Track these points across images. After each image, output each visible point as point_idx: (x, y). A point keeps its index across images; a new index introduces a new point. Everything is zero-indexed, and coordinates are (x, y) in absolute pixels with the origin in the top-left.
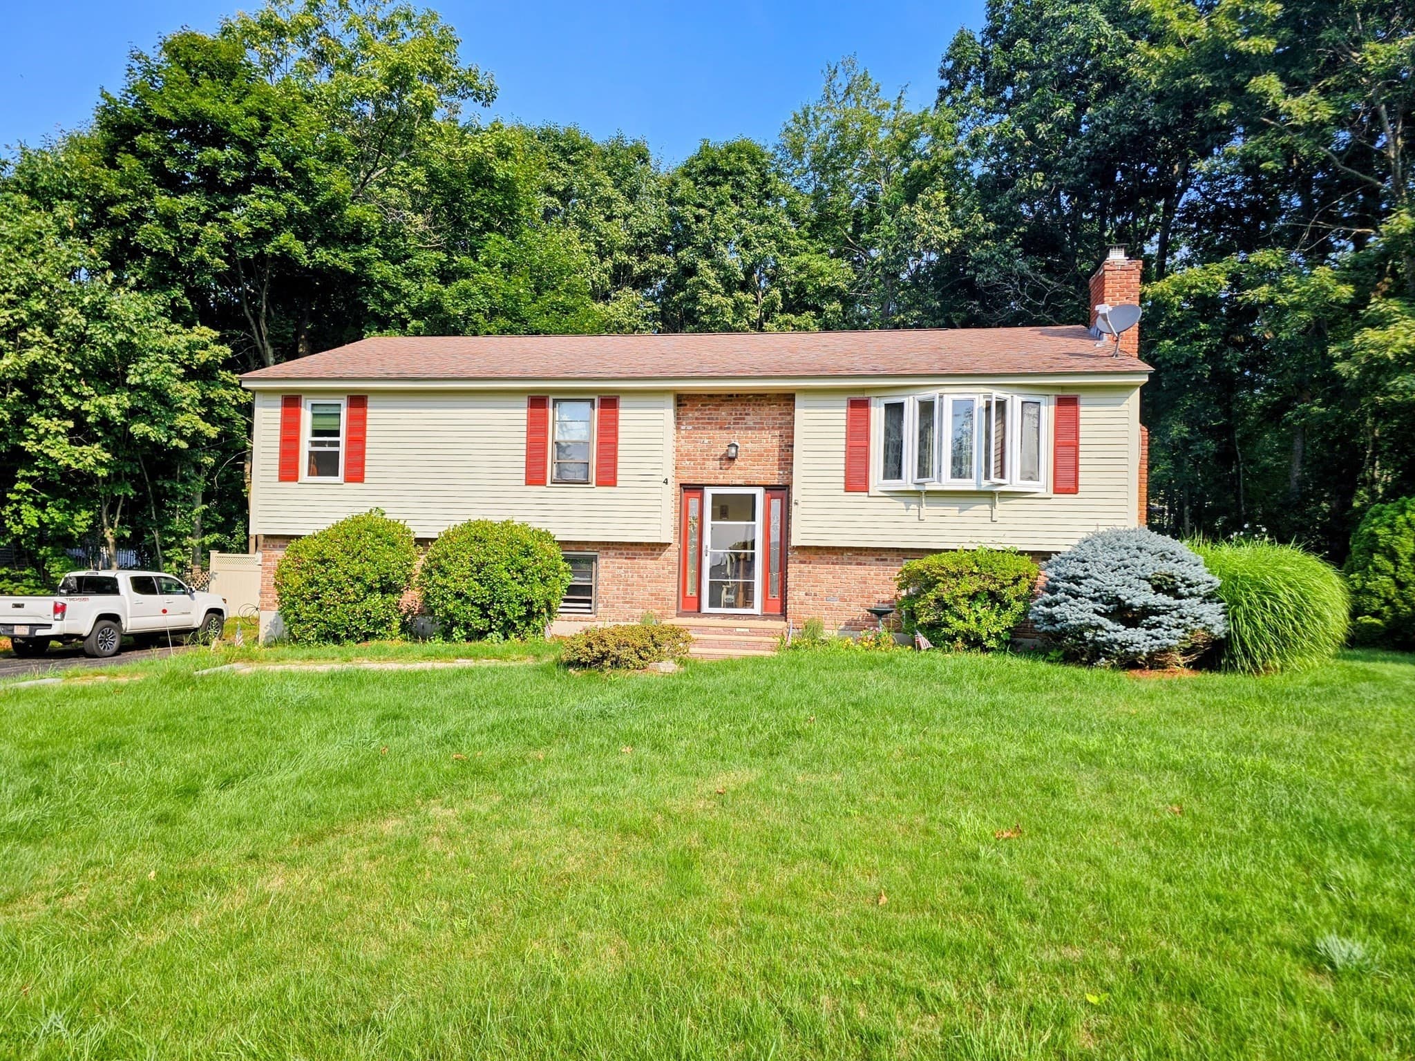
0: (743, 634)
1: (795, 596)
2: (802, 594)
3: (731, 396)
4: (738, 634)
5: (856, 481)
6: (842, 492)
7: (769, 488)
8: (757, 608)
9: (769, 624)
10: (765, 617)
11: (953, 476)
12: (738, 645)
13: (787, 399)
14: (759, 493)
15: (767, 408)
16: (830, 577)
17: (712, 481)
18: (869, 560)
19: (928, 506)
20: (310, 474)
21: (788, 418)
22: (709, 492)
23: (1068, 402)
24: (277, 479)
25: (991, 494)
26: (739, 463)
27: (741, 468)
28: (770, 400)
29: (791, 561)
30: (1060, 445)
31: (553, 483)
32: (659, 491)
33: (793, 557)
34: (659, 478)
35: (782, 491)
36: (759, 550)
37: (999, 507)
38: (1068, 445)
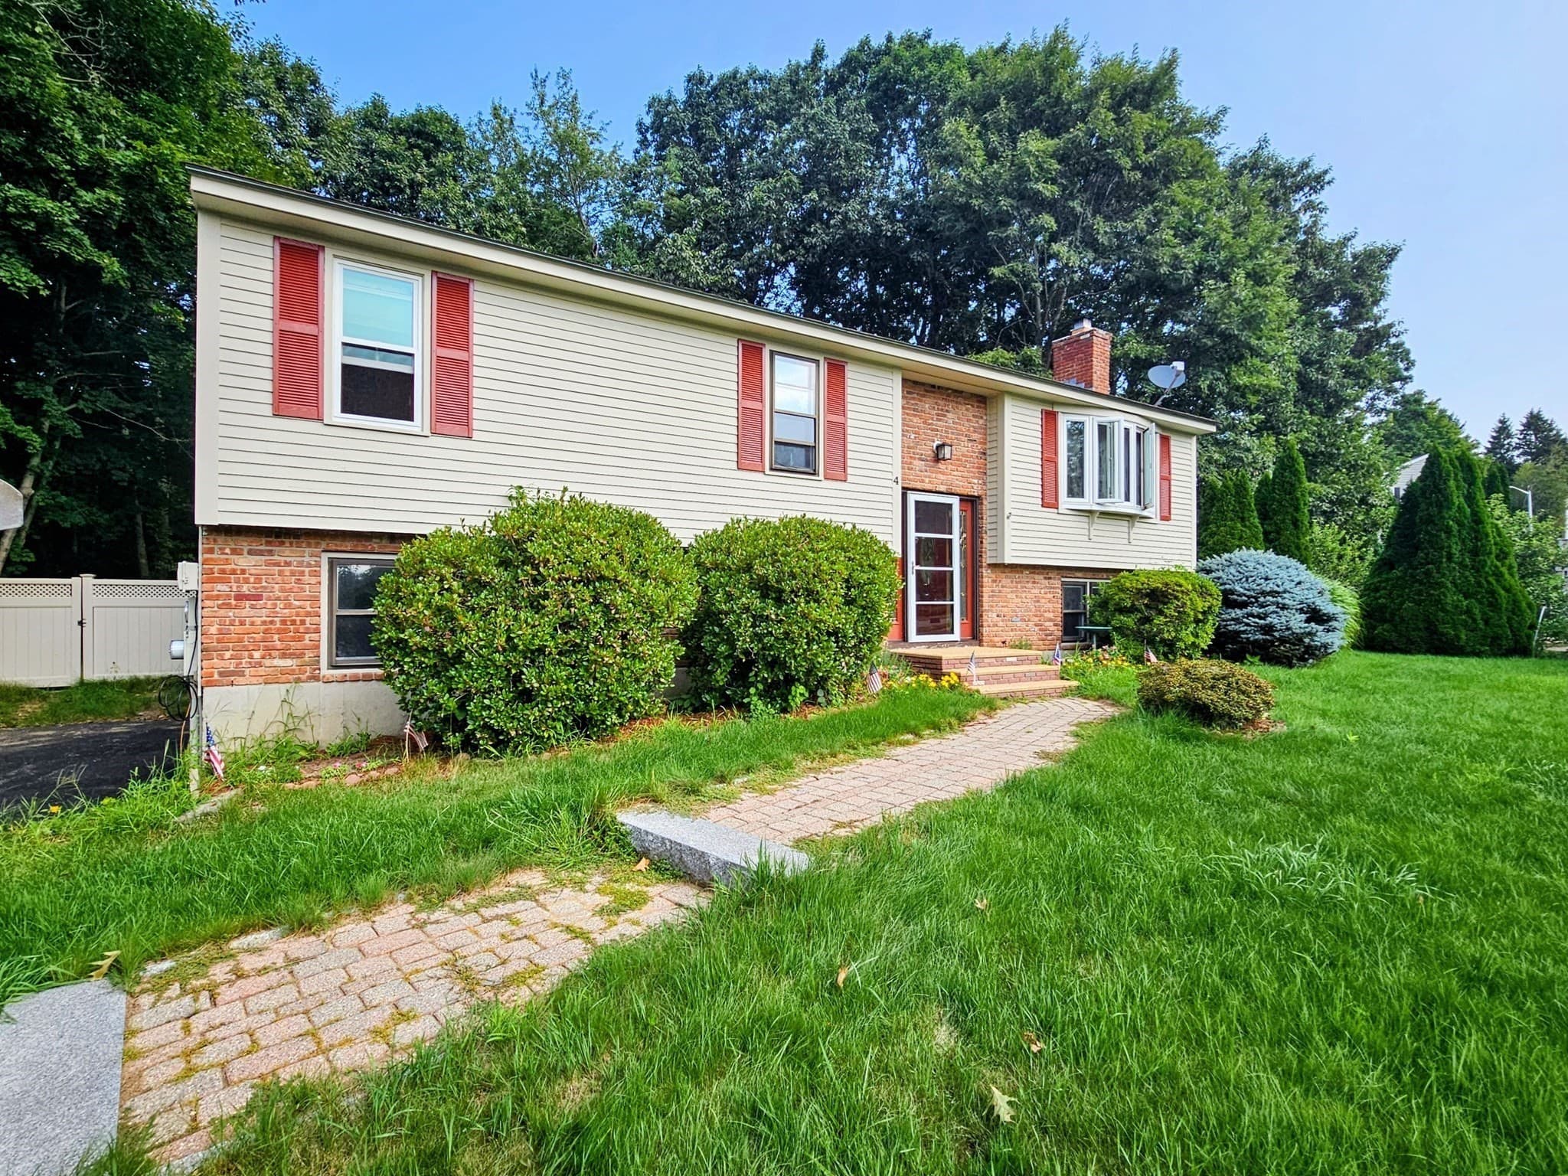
0: (1013, 664)
1: (989, 618)
2: (995, 616)
4: (1010, 664)
5: (1049, 497)
6: (1040, 509)
7: (964, 498)
8: (957, 635)
9: (966, 649)
10: (963, 642)
13: (984, 401)
14: (955, 501)
15: (964, 407)
16: (1014, 595)
18: (1039, 578)
19: (1095, 526)
20: (344, 411)
21: (981, 422)
22: (913, 497)
23: (1165, 441)
24: (268, 410)
25: (1130, 518)
26: (942, 466)
27: (943, 474)
28: (965, 398)
29: (985, 580)
30: (1162, 478)
31: (772, 469)
32: (889, 491)
33: (987, 577)
34: (889, 476)
35: (971, 503)
36: (956, 567)
37: (1135, 530)
38: (1166, 479)
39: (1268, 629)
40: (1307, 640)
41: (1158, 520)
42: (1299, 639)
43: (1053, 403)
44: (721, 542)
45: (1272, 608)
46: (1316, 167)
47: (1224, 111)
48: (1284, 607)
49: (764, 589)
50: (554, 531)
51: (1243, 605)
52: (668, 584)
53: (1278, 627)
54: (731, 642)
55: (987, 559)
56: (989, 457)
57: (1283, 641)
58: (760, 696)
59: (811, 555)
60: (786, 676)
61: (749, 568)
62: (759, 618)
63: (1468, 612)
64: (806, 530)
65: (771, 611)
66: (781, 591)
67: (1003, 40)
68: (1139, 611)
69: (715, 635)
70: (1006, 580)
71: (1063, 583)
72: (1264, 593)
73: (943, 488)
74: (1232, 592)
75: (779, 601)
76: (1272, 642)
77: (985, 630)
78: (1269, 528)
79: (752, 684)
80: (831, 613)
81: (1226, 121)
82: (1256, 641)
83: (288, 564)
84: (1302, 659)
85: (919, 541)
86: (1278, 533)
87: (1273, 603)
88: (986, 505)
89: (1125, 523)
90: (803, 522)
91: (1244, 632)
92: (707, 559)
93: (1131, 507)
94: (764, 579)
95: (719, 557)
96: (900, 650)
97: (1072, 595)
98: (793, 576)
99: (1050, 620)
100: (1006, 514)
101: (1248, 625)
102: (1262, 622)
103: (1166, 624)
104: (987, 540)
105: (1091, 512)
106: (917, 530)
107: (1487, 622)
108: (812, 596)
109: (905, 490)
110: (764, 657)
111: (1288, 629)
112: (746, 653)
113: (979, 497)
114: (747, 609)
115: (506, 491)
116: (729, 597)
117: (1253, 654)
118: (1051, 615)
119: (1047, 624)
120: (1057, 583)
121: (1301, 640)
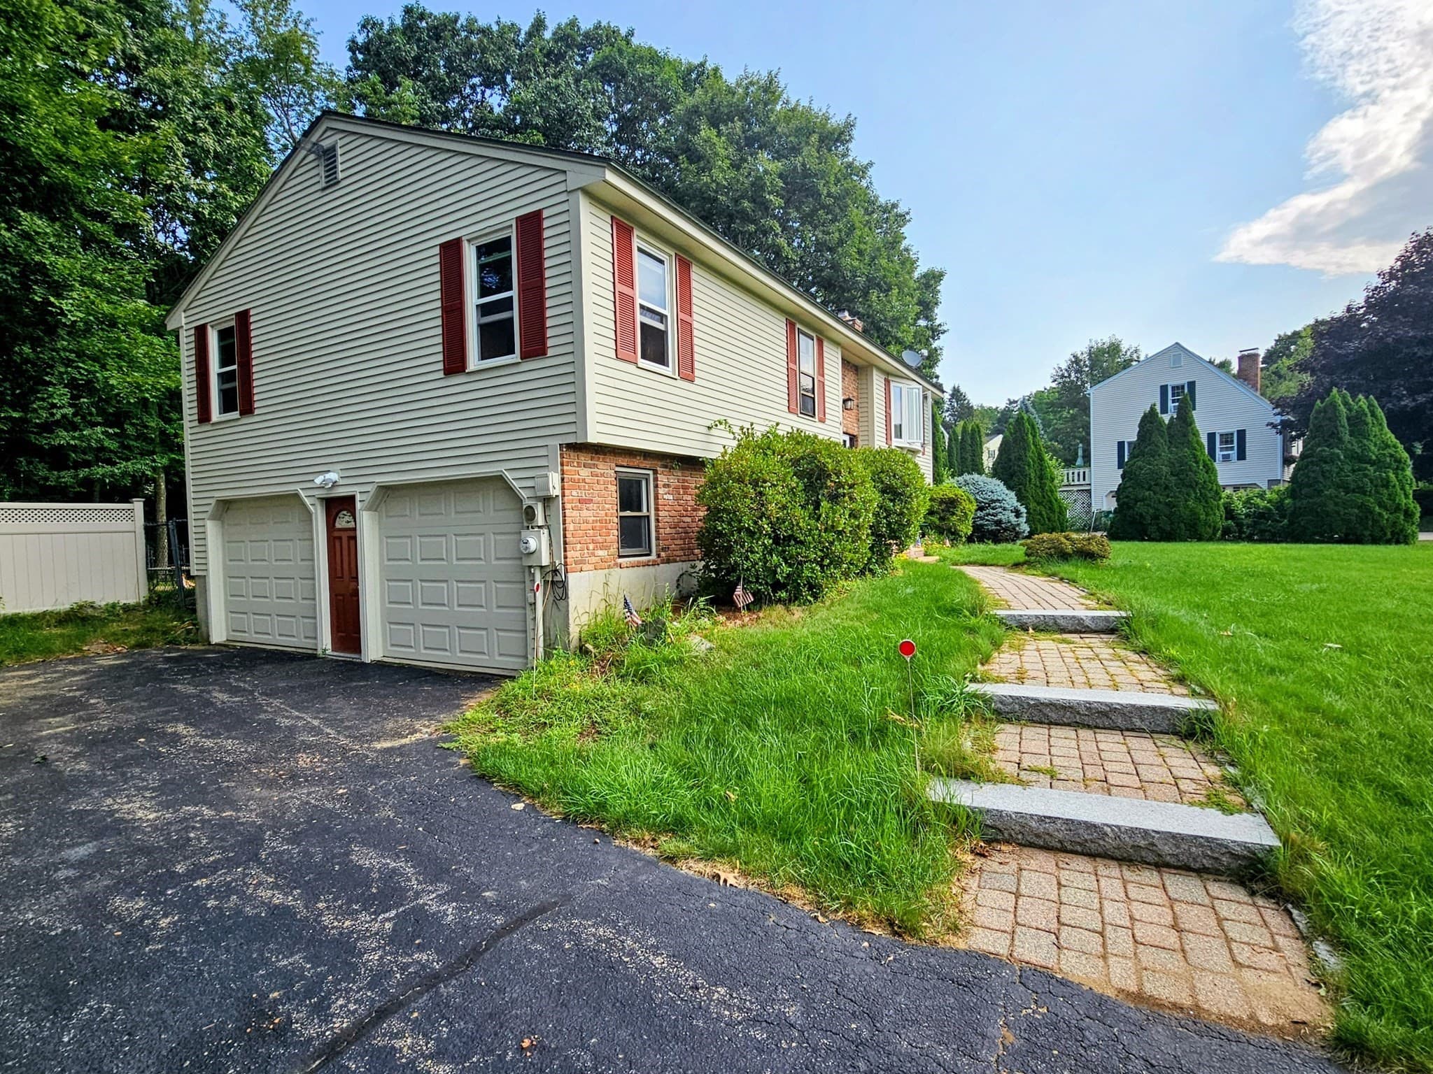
5: (888, 437)
6: (885, 445)
7: (850, 437)
13: (857, 370)
14: (848, 440)
20: (642, 356)
21: (856, 384)
24: (614, 354)
27: (845, 420)
31: (800, 413)
32: (838, 431)
34: (838, 420)
43: (889, 374)
45: (1000, 510)
46: (901, 209)
47: (871, 164)
48: (1005, 509)
56: (860, 409)
63: (1041, 514)
67: (702, 60)
72: (994, 501)
81: (871, 172)
83: (602, 475)
88: (860, 441)
93: (919, 446)
105: (904, 449)
107: (1049, 519)
113: (856, 436)
117: (988, 539)
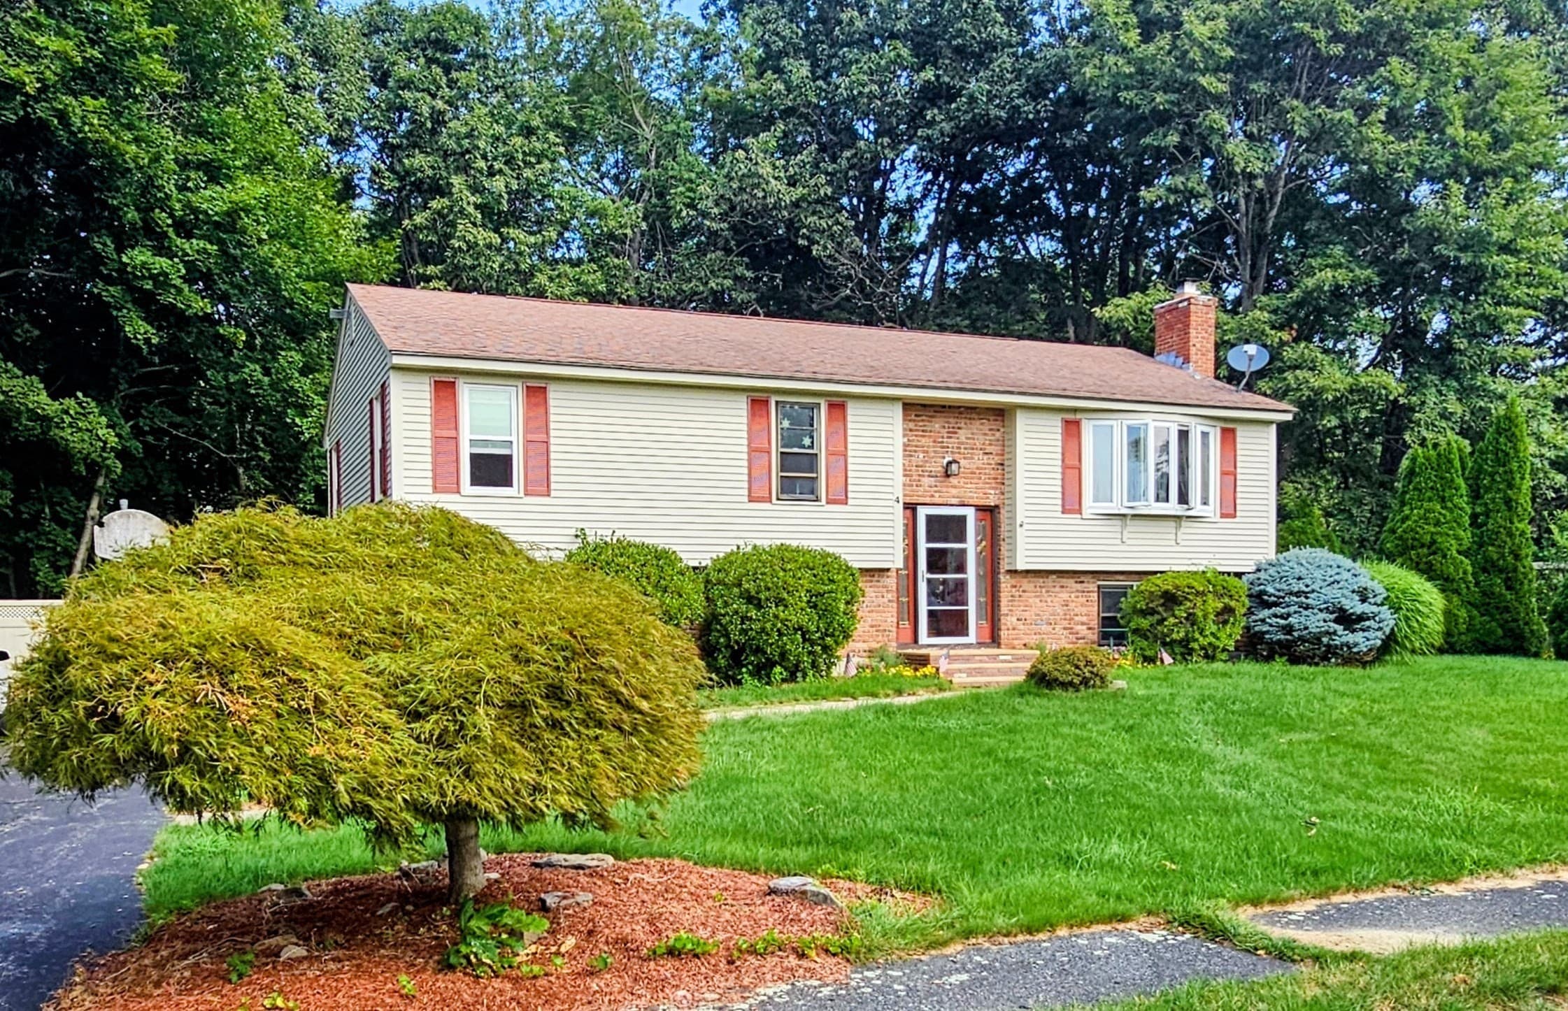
0: (1005, 661)
1: (1008, 621)
2: (1014, 619)
3: (944, 407)
4: (1003, 661)
5: (1071, 503)
6: (1059, 515)
7: (980, 508)
8: (972, 638)
9: (983, 651)
10: (980, 644)
11: (1157, 499)
12: (1001, 672)
13: (1001, 414)
14: (970, 513)
15: (978, 422)
16: (1037, 600)
17: (928, 500)
18: (1070, 582)
19: (1129, 529)
20: (473, 484)
21: (998, 434)
22: (922, 512)
23: (1228, 435)
24: (430, 490)
25: (1178, 518)
26: (953, 480)
27: (955, 487)
28: (979, 414)
29: (1003, 585)
30: (1224, 473)
31: (778, 499)
32: (890, 510)
33: (1005, 582)
34: (890, 496)
35: (989, 513)
36: (971, 575)
37: (1183, 530)
38: (1230, 473)
39: (1289, 629)
40: (1325, 640)
41: (1218, 519)
42: (1317, 639)
43: (1075, 410)
44: (723, 564)
45: (1296, 608)
48: (1307, 607)
49: (750, 599)
50: (608, 564)
51: (1269, 605)
52: (681, 596)
53: (1297, 626)
54: (727, 636)
55: (1005, 566)
56: (1004, 468)
57: (1302, 639)
58: (751, 674)
59: (781, 574)
60: (767, 659)
61: (740, 585)
62: (744, 619)
64: (784, 554)
65: (753, 613)
66: (760, 600)
68: (1158, 613)
69: (718, 631)
70: (1026, 584)
71: (1099, 587)
72: (1292, 593)
73: (954, 501)
74: (1264, 592)
75: (759, 606)
76: (1294, 641)
77: (1003, 634)
78: (1478, 510)
79: (745, 666)
80: (799, 614)
82: (1279, 640)
84: (1325, 658)
85: (931, 552)
86: (1488, 516)
87: (1297, 603)
88: (1004, 515)
89: (1173, 524)
90: (782, 548)
91: (1267, 632)
92: (714, 577)
93: (1172, 507)
94: (747, 591)
95: (721, 575)
96: (910, 651)
97: (1110, 598)
98: (768, 589)
99: (1083, 624)
100: (1018, 523)
101: (1271, 625)
102: (1282, 622)
103: (1175, 625)
104: (1004, 547)
105: (1124, 515)
106: (929, 540)
108: (780, 602)
109: (911, 508)
110: (751, 646)
111: (1306, 628)
112: (737, 642)
113: (997, 507)
114: (736, 612)
115: (573, 532)
116: (726, 604)
117: (1281, 655)
118: (1084, 619)
119: (1079, 627)
120: (1093, 587)
121: (1319, 639)
